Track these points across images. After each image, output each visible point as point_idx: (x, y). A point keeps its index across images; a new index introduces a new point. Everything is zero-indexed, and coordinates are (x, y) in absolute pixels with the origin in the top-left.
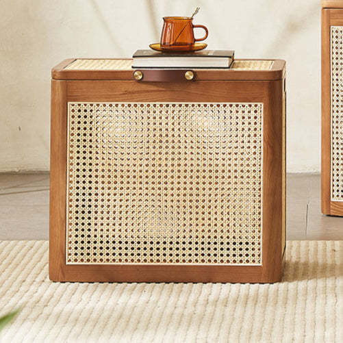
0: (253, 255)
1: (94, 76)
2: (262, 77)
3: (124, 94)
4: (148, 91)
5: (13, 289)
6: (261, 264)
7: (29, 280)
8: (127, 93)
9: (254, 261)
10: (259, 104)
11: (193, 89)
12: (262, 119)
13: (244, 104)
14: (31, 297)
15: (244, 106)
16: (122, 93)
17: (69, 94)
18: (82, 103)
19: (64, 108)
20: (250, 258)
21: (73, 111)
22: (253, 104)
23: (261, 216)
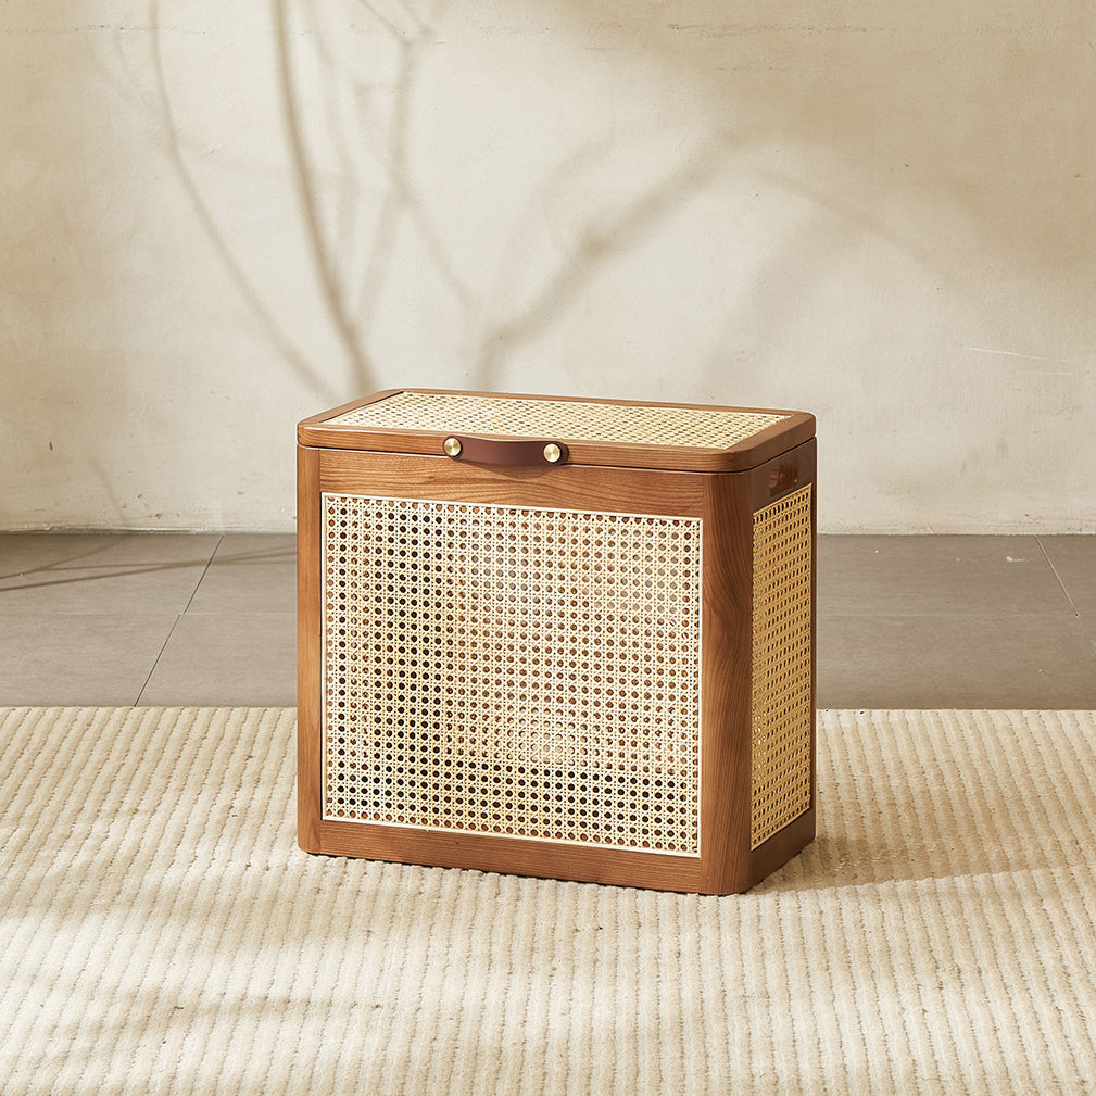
0: (683, 835)
1: (371, 443)
2: (699, 465)
3: (429, 483)
4: (475, 481)
5: (59, 830)
6: (698, 855)
7: (89, 807)
8: (432, 480)
9: (684, 847)
10: (694, 520)
11: (561, 479)
12: (701, 552)
13: (664, 518)
14: (97, 849)
15: (663, 523)
16: (422, 481)
17: (322, 477)
18: (349, 497)
19: (314, 504)
20: (677, 840)
21: (331, 511)
22: (682, 520)
23: (699, 755)
